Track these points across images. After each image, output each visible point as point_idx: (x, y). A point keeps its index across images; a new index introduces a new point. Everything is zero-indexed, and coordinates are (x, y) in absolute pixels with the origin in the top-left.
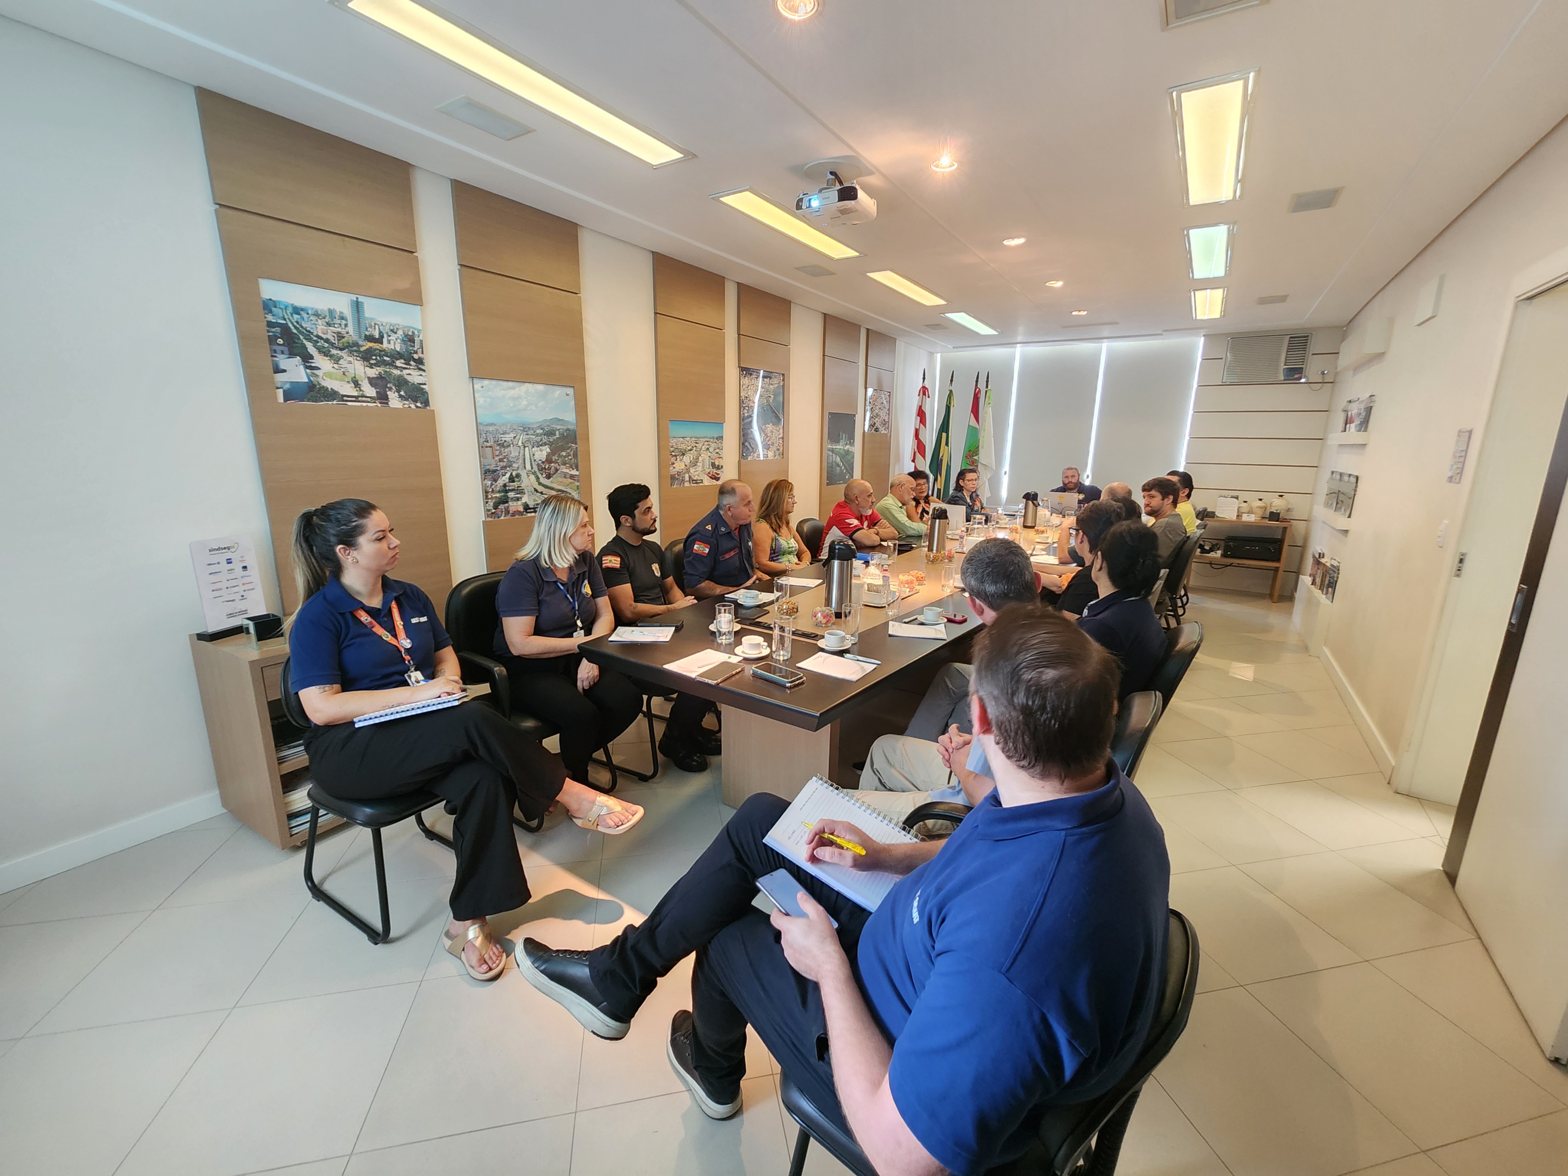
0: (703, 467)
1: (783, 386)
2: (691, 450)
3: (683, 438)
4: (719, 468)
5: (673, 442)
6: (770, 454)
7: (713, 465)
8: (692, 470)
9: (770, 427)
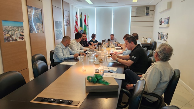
0: (17, 36)
1: (41, 12)
2: (12, 30)
3: (8, 26)
4: (23, 35)
5: (4, 27)
6: (39, 31)
7: (21, 35)
8: (13, 37)
9: (38, 24)
